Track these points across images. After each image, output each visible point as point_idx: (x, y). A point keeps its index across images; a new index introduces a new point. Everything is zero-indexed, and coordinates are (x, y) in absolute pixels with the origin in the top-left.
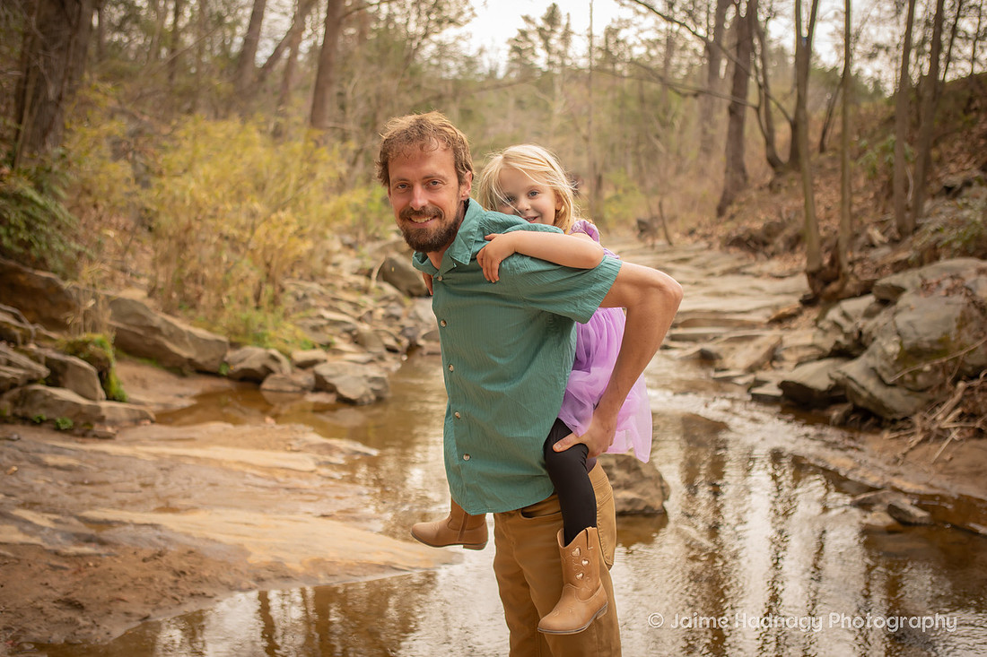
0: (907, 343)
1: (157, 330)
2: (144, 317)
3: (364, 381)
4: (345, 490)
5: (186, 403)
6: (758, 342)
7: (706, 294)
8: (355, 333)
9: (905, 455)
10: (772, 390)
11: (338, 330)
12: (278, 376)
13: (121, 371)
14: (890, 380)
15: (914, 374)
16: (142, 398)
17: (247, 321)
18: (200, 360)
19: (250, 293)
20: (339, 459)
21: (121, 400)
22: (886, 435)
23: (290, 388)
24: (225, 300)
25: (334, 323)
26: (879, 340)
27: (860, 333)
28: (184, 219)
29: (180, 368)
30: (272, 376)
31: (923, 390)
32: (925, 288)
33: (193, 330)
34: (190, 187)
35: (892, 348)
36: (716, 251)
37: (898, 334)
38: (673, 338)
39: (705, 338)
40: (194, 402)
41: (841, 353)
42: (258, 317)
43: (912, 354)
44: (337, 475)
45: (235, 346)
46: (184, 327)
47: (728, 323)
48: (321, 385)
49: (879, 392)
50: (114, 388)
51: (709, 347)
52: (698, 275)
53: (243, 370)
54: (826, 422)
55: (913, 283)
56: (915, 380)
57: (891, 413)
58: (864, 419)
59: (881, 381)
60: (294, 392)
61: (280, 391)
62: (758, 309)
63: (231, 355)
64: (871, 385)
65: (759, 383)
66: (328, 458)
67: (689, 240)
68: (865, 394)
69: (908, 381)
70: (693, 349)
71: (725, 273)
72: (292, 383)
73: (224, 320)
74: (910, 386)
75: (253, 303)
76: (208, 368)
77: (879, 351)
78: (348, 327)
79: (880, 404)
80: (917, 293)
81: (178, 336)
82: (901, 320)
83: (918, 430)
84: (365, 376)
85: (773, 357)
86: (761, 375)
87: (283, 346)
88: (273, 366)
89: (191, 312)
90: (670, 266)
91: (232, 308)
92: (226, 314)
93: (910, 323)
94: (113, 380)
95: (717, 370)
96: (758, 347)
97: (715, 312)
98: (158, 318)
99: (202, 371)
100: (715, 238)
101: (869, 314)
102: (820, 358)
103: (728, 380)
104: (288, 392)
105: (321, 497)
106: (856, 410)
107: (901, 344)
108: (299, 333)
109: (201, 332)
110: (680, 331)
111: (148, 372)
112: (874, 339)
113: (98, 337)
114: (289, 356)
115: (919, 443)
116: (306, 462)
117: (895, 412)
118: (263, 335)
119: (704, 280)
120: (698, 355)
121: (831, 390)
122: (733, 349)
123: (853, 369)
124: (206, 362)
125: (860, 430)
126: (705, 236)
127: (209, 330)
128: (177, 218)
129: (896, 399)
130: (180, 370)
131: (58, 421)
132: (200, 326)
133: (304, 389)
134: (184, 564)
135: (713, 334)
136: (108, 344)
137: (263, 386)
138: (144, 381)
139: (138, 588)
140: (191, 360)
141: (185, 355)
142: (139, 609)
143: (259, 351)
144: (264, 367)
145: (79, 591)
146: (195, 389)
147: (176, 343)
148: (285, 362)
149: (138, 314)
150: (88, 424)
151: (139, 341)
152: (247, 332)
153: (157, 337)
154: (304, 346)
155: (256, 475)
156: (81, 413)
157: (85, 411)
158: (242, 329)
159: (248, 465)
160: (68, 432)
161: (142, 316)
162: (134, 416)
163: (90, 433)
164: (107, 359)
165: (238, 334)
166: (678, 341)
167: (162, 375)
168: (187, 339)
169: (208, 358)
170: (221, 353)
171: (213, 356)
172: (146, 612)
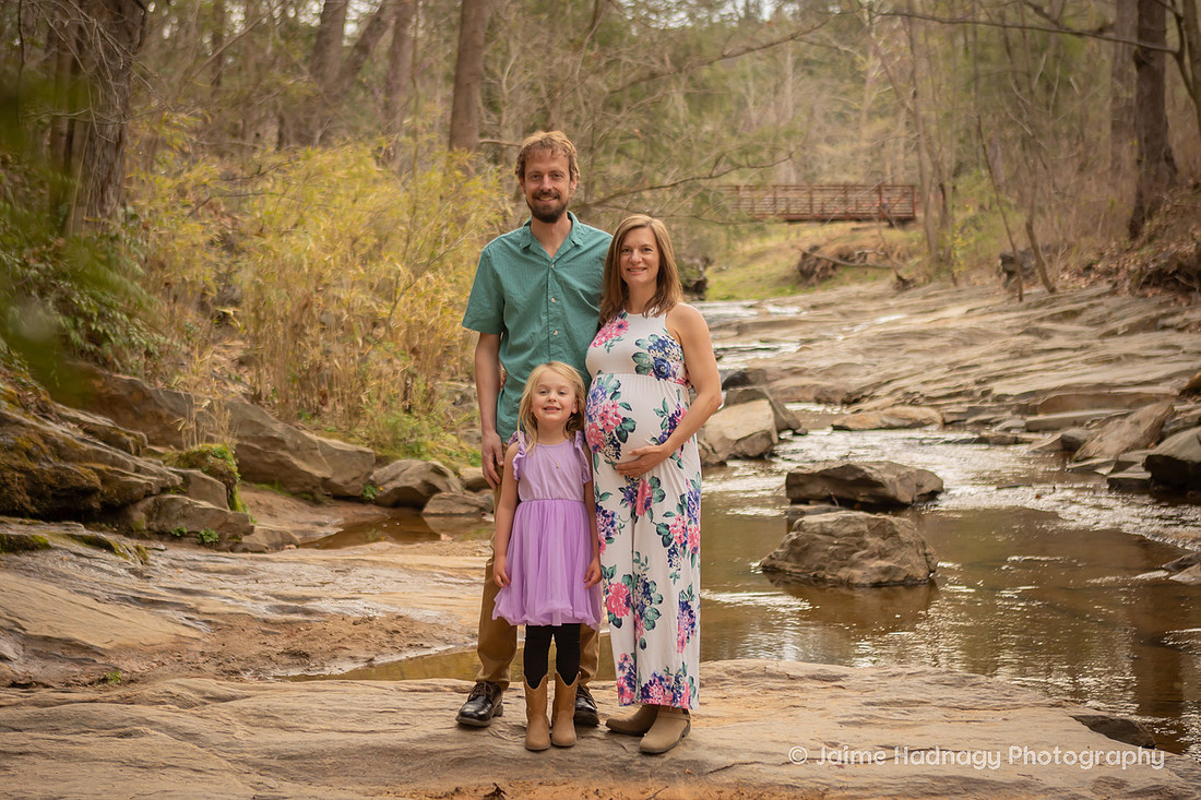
1: (278, 442)
2: (262, 427)
5: (332, 531)
6: (1133, 416)
10: (1136, 472)
12: (445, 494)
13: (245, 495)
16: (276, 527)
17: (394, 428)
18: (337, 480)
19: (398, 390)
23: (463, 510)
28: (300, 290)
29: (314, 493)
30: (437, 496)
33: (323, 439)
34: (307, 245)
36: (1124, 296)
38: (1029, 428)
39: (1076, 423)
40: (341, 530)
42: (409, 422)
45: (381, 461)
46: (314, 437)
51: (1073, 432)
53: (396, 490)
60: (468, 514)
61: (451, 515)
62: (1169, 377)
63: (378, 473)
65: (1123, 467)
67: (1082, 282)
70: (1048, 439)
71: (1131, 330)
72: (466, 504)
73: (362, 430)
75: (398, 404)
76: (349, 492)
81: (308, 450)
86: (1125, 457)
87: (447, 458)
88: (438, 482)
89: (316, 422)
90: (1046, 325)
91: (374, 410)
92: (365, 421)
94: (240, 502)
95: (1077, 461)
97: (1101, 385)
98: (278, 429)
99: (341, 497)
100: (1122, 274)
103: (1086, 470)
104: (461, 515)
108: (464, 445)
109: (336, 443)
110: (1041, 417)
111: (270, 498)
113: (216, 446)
114: (456, 473)
118: (418, 445)
119: (1097, 342)
120: (1058, 447)
122: (1103, 432)
124: (346, 483)
126: (1108, 273)
127: (345, 440)
130: (312, 494)
131: (202, 532)
132: (330, 437)
133: (482, 509)
134: (395, 625)
135: (1089, 417)
136: (229, 456)
137: (426, 510)
138: (269, 507)
139: (355, 641)
140: (325, 480)
141: (318, 473)
142: (362, 654)
143: (416, 463)
144: (426, 483)
145: (299, 647)
146: (335, 518)
147: (304, 460)
148: (452, 478)
149: (252, 422)
150: (235, 537)
151: (255, 458)
152: (396, 442)
153: (279, 452)
154: (474, 460)
155: (443, 574)
156: (226, 524)
157: (230, 520)
158: (388, 438)
159: (434, 567)
160: (214, 546)
161: (258, 424)
162: (274, 540)
163: (240, 547)
164: (231, 472)
165: (382, 447)
166: (1036, 431)
167: (290, 502)
168: (319, 452)
169: (348, 477)
170: (366, 470)
171: (355, 474)
172: (370, 656)
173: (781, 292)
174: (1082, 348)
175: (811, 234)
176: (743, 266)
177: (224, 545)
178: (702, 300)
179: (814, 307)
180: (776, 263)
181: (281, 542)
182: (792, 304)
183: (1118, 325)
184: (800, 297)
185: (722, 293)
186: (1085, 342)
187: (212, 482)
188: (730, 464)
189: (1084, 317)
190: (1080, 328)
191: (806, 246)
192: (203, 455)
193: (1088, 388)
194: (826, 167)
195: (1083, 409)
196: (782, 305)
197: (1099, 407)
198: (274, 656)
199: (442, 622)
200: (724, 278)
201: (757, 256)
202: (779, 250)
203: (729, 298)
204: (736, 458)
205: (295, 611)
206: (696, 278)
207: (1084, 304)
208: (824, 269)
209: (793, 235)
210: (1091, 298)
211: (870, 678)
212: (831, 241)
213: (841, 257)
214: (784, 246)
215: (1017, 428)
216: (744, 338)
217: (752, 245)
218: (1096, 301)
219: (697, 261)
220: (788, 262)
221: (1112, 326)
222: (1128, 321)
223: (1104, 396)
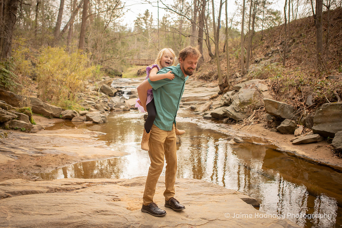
0: (241, 101)
1: (42, 106)
2: (38, 103)
3: (100, 117)
4: (99, 142)
5: (52, 125)
6: (205, 104)
7: (192, 92)
8: (95, 106)
9: (240, 128)
10: (209, 116)
11: (91, 105)
12: (76, 117)
13: (34, 117)
14: (237, 111)
15: (243, 109)
16: (40, 124)
17: (66, 103)
18: (54, 114)
19: (67, 95)
20: (96, 136)
21: (35, 124)
22: (237, 124)
23: (80, 120)
24: (60, 97)
25: (90, 103)
26: (235, 100)
27: (230, 99)
28: (47, 75)
29: (49, 116)
30: (74, 117)
31: (245, 113)
32: (246, 87)
33: (51, 106)
34: (48, 66)
35: (238, 102)
36: (196, 81)
37: (239, 99)
38: (184, 105)
39: (192, 104)
40: (54, 125)
41: (226, 105)
42: (69, 102)
43: (243, 104)
44: (97, 139)
45: (63, 110)
46: (49, 105)
47: (198, 100)
48: (88, 119)
49: (235, 114)
50: (33, 121)
51: (193, 106)
52: (191, 87)
53: (66, 116)
54: (222, 123)
55: (243, 86)
56: (243, 110)
57: (238, 119)
58: (232, 121)
59: (235, 111)
60: (80, 121)
61: (77, 121)
62: (207, 96)
63: (62, 112)
64: (233, 112)
65: (206, 114)
66: (93, 135)
68: (231, 115)
69: (242, 111)
70: (188, 107)
71: (198, 87)
72: (80, 119)
73: (59, 103)
74: (243, 112)
75: (67, 98)
76: (56, 116)
77: (235, 103)
78: (93, 104)
79: (235, 117)
80: (244, 88)
81: (48, 108)
82: (240, 95)
83: (244, 123)
84: (100, 116)
85: (210, 108)
86: (206, 112)
87: (77, 109)
88: (75, 115)
89: (50, 101)
91: (62, 100)
92: (60, 102)
93: (242, 96)
94: (32, 119)
95: (195, 112)
96: (206, 105)
97: (195, 97)
98: (42, 103)
99: (55, 117)
100: (195, 77)
101: (233, 94)
102: (221, 107)
103: (198, 114)
104: (79, 121)
105: (93, 144)
106: (230, 119)
107: (240, 101)
108: (80, 106)
109: (54, 106)
110: (186, 102)
111: (40, 117)
112: (233, 100)
113: (27, 108)
114: (78, 112)
115: (244, 126)
116: (88, 136)
117: (239, 119)
118: (71, 107)
119: (192, 89)
120: (190, 108)
121: (224, 114)
122: (199, 106)
123: (229, 108)
124: (56, 114)
125: (231, 124)
126: (193, 77)
127: (56, 106)
128: (45, 75)
129: (239, 115)
130: (49, 117)
131: (22, 128)
132: (53, 105)
133: (83, 120)
134: (63, 157)
135: (194, 103)
136: (30, 110)
137: (72, 120)
138: (39, 120)
139: (53, 162)
140: (51, 114)
141: (50, 112)
142: (55, 166)
143: (70, 111)
144: (72, 115)
145: (39, 164)
146: (53, 122)
147: (47, 110)
148: (78, 114)
149: (36, 102)
150: (29, 129)
151: (37, 109)
152: (66, 106)
153: (42, 108)
154: (82, 109)
155: (75, 139)
156: (27, 126)
157: (28, 126)
158: (65, 105)
159: (73, 137)
160: (24, 131)
161: (38, 102)
162: (39, 128)
163: (30, 132)
164: (30, 113)
165: (64, 107)
166: (185, 105)
167: (44, 118)
168: (50, 108)
169: (56, 113)
170: (60, 112)
171: (58, 113)
172: (57, 166)
173: (135, 77)
174: (190, 90)
175: (140, 68)
176: (128, 72)
177: (27, 131)
178: (121, 78)
179: (141, 80)
180: (134, 72)
181: (41, 129)
182: (137, 79)
183: (196, 86)
184: (138, 78)
185: (124, 77)
186: (191, 89)
187: (25, 116)
188: (131, 110)
189: (189, 84)
190: (189, 86)
191: (139, 69)
192: (24, 110)
193: (193, 97)
194: (141, 56)
195: (193, 101)
196: (135, 79)
197: (196, 101)
198: (32, 167)
199: (74, 156)
200: (125, 74)
201: (130, 71)
202: (134, 70)
203: (126, 78)
204: (131, 109)
205: (39, 153)
206: (120, 74)
207: (189, 82)
208: (142, 73)
209: (136, 67)
210: (190, 81)
211: (185, 184)
212: (143, 69)
213: (144, 71)
214: (135, 69)
215: (181, 104)
216: (130, 85)
217: (130, 69)
218: (191, 81)
219: (121, 71)
220: (136, 72)
221: (195, 86)
222: (197, 85)
223: (197, 99)
